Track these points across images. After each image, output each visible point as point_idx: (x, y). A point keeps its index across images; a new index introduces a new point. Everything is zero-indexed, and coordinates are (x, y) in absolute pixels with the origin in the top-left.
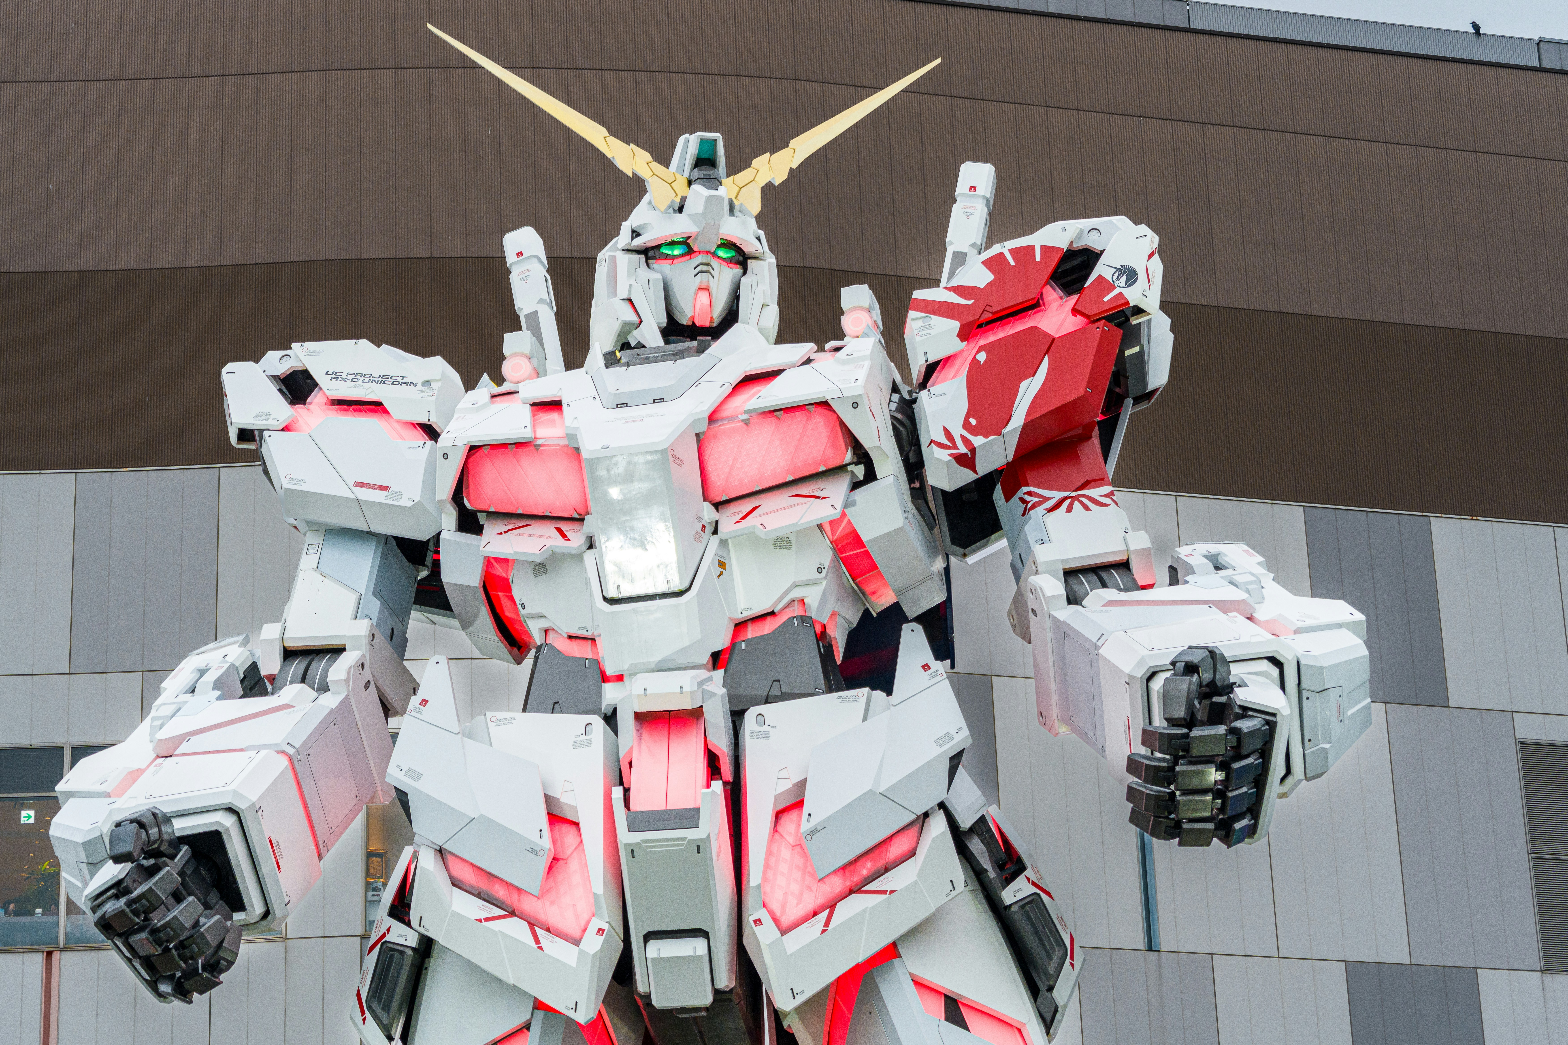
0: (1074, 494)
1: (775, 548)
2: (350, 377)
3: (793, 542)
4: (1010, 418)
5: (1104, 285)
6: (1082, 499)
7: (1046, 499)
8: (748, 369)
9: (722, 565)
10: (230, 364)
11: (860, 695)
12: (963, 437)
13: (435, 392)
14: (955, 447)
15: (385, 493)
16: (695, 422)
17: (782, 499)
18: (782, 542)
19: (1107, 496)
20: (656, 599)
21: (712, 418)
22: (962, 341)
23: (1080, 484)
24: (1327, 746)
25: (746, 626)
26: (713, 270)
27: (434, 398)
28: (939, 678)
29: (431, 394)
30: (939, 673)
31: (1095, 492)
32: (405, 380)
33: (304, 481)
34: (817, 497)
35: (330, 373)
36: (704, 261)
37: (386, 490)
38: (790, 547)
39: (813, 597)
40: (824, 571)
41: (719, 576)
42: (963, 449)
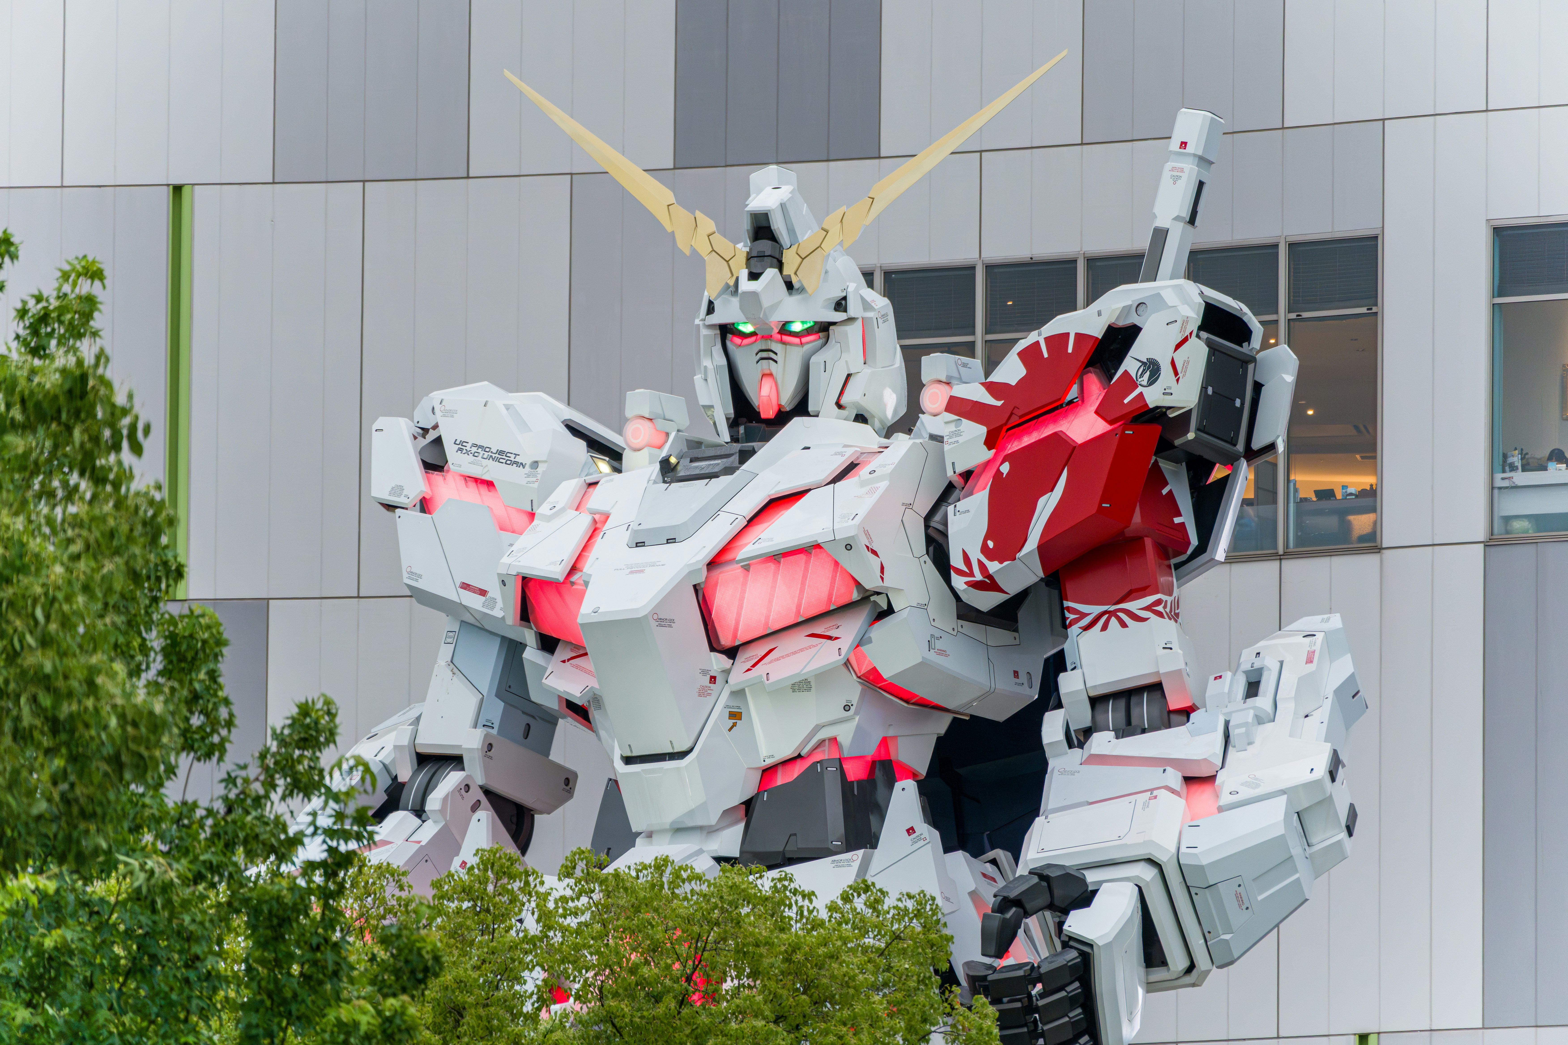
0: (1113, 608)
1: (794, 691)
2: (474, 449)
3: (813, 684)
4: (1026, 540)
5: (1129, 383)
6: (1120, 614)
7: (1084, 615)
8: (773, 492)
9: (735, 716)
10: (381, 418)
11: (855, 857)
12: (980, 562)
13: (539, 477)
14: (972, 574)
15: (482, 598)
16: (690, 573)
17: (799, 640)
18: (802, 686)
19: (1148, 608)
20: (665, 760)
21: (713, 563)
22: (990, 449)
23: (1119, 598)
24: (1227, 937)
25: (776, 772)
26: (776, 354)
27: (536, 485)
28: (922, 843)
29: (534, 479)
30: (922, 837)
31: (1133, 606)
32: (518, 459)
33: (420, 576)
34: (829, 638)
35: (458, 442)
36: (764, 348)
37: (484, 595)
38: (809, 689)
39: (845, 734)
40: (853, 709)
41: (730, 730)
42: (978, 577)
